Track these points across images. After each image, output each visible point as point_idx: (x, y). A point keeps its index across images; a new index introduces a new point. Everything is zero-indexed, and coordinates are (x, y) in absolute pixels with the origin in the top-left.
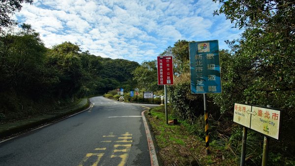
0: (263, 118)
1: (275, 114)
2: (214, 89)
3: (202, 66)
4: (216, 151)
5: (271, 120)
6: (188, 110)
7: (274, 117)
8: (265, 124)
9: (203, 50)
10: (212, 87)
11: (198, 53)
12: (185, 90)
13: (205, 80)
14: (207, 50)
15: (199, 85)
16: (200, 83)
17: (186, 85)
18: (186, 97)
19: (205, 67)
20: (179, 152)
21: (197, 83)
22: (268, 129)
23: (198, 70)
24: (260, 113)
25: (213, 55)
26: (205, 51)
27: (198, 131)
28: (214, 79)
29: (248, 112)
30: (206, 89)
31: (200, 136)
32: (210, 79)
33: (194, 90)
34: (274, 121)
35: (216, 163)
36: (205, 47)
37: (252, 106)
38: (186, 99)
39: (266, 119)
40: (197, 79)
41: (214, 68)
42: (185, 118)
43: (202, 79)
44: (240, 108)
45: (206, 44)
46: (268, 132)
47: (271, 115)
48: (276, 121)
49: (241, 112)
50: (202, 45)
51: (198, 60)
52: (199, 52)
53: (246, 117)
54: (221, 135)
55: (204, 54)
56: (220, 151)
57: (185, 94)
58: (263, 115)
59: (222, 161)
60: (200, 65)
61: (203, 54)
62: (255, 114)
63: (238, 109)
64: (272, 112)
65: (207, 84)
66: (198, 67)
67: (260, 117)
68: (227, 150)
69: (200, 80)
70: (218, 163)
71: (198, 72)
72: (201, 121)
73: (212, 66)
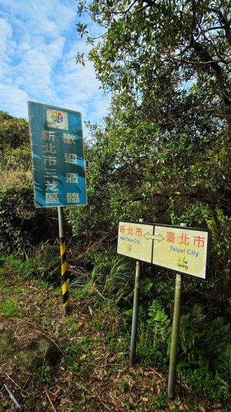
0: (176, 245)
1: (199, 237)
2: (75, 198)
3: (55, 155)
4: (77, 301)
5: (191, 247)
6: (19, 236)
7: (197, 242)
8: (181, 255)
9: (57, 124)
10: (73, 195)
11: (47, 128)
12: (13, 201)
13: (60, 182)
14: (63, 125)
15: (50, 191)
16: (53, 186)
17: (16, 193)
18: (14, 214)
19: (61, 157)
20: (15, 340)
21: (46, 187)
22: (186, 263)
23: (47, 162)
24: (171, 238)
25: (73, 137)
26: (61, 128)
27: (39, 271)
28: (76, 182)
29: (147, 236)
30: (62, 198)
31: (42, 278)
32: (69, 180)
33: (41, 200)
34: (197, 250)
35: (82, 326)
36: (59, 118)
37: (154, 226)
38: (15, 218)
39: (183, 247)
40: (47, 179)
41: (75, 162)
42: (11, 251)
43: (56, 180)
44: (130, 229)
45: (62, 113)
46: (186, 267)
47: (191, 240)
48: (201, 248)
49: (132, 237)
50: (55, 113)
51: (48, 142)
52: (49, 126)
53: (144, 245)
54: (72, 267)
55: (59, 133)
56: (82, 300)
57: (12, 208)
58: (178, 240)
59: (91, 318)
60: (51, 152)
61: (57, 132)
62: (160, 238)
63: (127, 232)
64: (192, 234)
65: (65, 188)
66: (47, 154)
67: (171, 244)
68: (93, 295)
69: (51, 180)
70: (87, 326)
71: (48, 166)
72: (42, 252)
73: (72, 158)
